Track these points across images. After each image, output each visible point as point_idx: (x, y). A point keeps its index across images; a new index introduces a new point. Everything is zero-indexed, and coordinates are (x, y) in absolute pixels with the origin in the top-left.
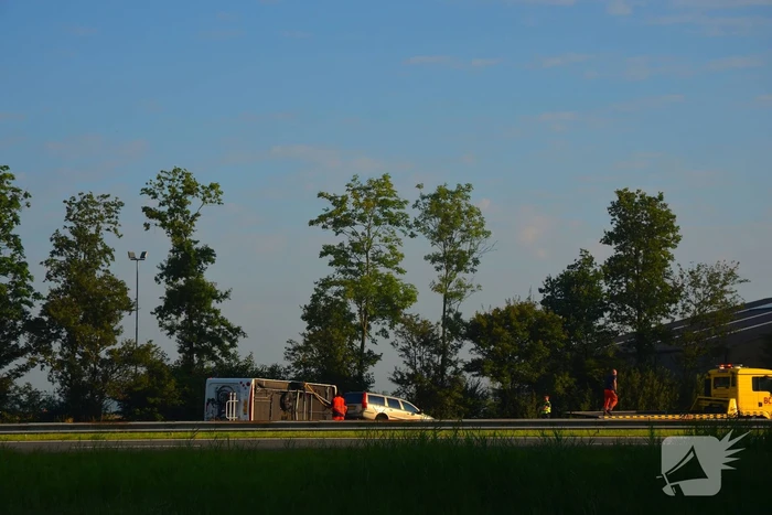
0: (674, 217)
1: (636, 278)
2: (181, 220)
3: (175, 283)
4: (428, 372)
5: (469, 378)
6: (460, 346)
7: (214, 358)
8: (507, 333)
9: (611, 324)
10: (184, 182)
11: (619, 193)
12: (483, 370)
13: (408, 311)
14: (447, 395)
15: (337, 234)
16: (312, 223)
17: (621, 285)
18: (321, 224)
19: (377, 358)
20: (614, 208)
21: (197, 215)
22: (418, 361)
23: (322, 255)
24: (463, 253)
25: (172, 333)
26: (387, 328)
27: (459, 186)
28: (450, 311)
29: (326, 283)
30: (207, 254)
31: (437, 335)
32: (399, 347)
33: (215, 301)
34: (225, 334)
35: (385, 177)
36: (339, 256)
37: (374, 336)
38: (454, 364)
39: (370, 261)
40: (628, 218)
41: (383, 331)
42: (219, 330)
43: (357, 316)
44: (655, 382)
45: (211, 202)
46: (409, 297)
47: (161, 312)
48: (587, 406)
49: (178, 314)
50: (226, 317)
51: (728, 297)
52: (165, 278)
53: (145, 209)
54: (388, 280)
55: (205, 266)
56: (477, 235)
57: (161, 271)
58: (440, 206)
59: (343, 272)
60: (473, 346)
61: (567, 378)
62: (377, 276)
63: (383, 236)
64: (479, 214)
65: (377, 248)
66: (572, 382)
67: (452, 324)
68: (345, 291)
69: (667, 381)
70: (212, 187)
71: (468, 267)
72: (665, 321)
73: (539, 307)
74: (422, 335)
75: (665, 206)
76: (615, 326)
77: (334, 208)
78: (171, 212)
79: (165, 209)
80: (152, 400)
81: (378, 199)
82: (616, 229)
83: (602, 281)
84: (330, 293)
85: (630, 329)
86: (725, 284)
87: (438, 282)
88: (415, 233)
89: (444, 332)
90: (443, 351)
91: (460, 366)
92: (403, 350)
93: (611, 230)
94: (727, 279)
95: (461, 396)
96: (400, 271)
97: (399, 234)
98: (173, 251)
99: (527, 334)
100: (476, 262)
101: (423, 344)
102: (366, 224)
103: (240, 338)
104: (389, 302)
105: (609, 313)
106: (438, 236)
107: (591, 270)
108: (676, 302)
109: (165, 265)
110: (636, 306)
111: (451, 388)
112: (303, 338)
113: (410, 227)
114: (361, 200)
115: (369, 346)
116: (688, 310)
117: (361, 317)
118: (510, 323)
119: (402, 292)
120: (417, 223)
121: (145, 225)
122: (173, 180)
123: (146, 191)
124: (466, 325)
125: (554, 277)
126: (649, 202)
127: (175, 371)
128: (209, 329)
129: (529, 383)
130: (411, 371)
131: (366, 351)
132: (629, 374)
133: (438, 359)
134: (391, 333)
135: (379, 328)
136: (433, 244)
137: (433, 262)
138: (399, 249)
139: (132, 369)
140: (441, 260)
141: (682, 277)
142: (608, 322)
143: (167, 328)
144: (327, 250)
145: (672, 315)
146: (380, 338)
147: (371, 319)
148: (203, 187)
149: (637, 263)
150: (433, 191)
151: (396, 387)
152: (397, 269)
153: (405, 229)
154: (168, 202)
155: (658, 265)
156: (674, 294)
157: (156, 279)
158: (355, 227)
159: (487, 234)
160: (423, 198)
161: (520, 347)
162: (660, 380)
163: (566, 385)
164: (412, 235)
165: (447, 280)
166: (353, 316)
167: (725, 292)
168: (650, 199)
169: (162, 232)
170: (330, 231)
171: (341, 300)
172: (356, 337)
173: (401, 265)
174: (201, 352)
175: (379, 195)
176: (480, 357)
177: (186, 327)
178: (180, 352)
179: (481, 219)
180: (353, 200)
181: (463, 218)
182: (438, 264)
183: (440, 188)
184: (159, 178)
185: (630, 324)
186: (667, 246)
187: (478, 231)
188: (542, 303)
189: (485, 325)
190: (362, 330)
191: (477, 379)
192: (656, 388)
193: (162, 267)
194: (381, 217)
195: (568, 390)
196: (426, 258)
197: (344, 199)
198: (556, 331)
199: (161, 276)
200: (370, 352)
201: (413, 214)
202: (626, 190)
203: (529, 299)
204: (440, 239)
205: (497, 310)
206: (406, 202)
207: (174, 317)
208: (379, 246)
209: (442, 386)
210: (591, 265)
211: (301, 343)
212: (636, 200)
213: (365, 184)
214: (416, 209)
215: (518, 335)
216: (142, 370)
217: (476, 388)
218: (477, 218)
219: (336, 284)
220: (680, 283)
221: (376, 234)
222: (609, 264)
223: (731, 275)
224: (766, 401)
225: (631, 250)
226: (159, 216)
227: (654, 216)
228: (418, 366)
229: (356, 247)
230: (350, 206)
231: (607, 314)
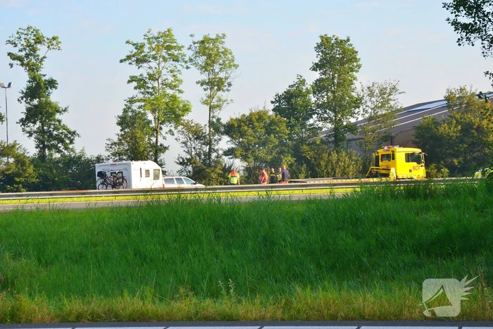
0: (357, 52)
1: (333, 92)
2: (33, 61)
3: (31, 103)
4: (199, 156)
6: (220, 140)
7: (59, 151)
8: (250, 130)
9: (318, 122)
10: (35, 35)
11: (321, 37)
12: (235, 155)
13: (187, 117)
14: (213, 171)
15: (139, 68)
16: (121, 61)
17: (323, 97)
18: (128, 62)
19: (166, 148)
20: (318, 47)
21: (44, 57)
22: (193, 150)
23: (129, 82)
24: (221, 79)
25: (31, 135)
26: (173, 129)
27: (217, 35)
28: (213, 117)
29: (132, 101)
30: (52, 83)
31: (205, 133)
32: (181, 141)
33: (58, 114)
34: (66, 136)
35: (169, 31)
36: (140, 83)
37: (164, 134)
38: (216, 151)
39: (160, 86)
40: (328, 54)
41: (170, 131)
42: (62, 133)
43: (153, 122)
44: (347, 159)
45: (54, 49)
46: (186, 109)
47: (23, 122)
48: (303, 175)
49: (34, 123)
50: (66, 124)
51: (392, 103)
52: (24, 99)
54: (174, 98)
55: (51, 91)
56: (230, 67)
57: (22, 95)
58: (205, 48)
59: (142, 93)
60: (229, 139)
61: (290, 158)
62: (165, 95)
63: (169, 69)
64: (231, 53)
65: (164, 77)
66: (293, 161)
67: (215, 126)
68: (145, 106)
69: (354, 158)
70: (54, 39)
71: (225, 88)
72: (353, 120)
73: (271, 113)
74: (197, 134)
75: (351, 45)
76: (320, 124)
77: (136, 51)
78: (27, 56)
79: (23, 54)
80: (17, 180)
81: (165, 45)
82: (320, 61)
83: (311, 95)
84: (135, 106)
85: (330, 126)
86: (390, 95)
87: (205, 98)
88: (189, 66)
89: (210, 131)
90: (209, 143)
91: (221, 152)
92: (184, 143)
93: (317, 62)
94: (391, 92)
95: (221, 172)
96: (180, 92)
97: (179, 68)
98: (29, 82)
99: (263, 130)
100: (230, 85)
101: (196, 139)
102: (157, 62)
103: (76, 138)
104: (174, 113)
105: (316, 115)
106: (205, 68)
107: (304, 88)
108: (359, 107)
109: (25, 92)
110: (334, 111)
111: (215, 167)
112: (117, 137)
113: (186, 62)
114: (154, 46)
115: (161, 141)
116: (367, 112)
117: (155, 122)
118: (252, 124)
119: (181, 106)
120: (191, 60)
121: (10, 64)
122: (27, 34)
123: (9, 42)
124: (224, 126)
125: (280, 94)
126: (340, 43)
127: (33, 161)
128: (55, 133)
129: (266, 162)
130: (189, 157)
131: (159, 144)
132: (330, 154)
133: (206, 149)
134: (175, 132)
135: (168, 129)
136: (201, 73)
137: (202, 85)
138: (179, 76)
139: (5, 159)
140: (207, 84)
141: (363, 91)
142: (316, 121)
143: (28, 132)
144: (132, 79)
145: (356, 116)
146: (168, 136)
147: (163, 123)
148: (48, 39)
149: (333, 83)
150: (201, 39)
151: (180, 167)
152: (179, 90)
153: (183, 64)
154: (25, 49)
155: (346, 84)
156: (357, 102)
157: (19, 100)
158: (150, 64)
159: (236, 66)
160: (194, 43)
161: (259, 138)
162: (350, 158)
163: (289, 163)
164: (187, 68)
165: (211, 97)
166: (150, 122)
167: (390, 100)
168: (341, 41)
169: (22, 69)
170: (134, 66)
171: (143, 112)
172: (152, 135)
173: (181, 88)
174: (50, 148)
175: (165, 42)
176: (234, 146)
177: (41, 132)
178: (36, 148)
179: (233, 57)
180: (148, 46)
181: (220, 56)
182: (205, 87)
183: (205, 37)
184: (18, 33)
185: (330, 122)
186: (352, 71)
187: (231, 65)
188: (273, 110)
189: (236, 125)
190: (156, 131)
191: (231, 160)
192: (347, 163)
193: (23, 93)
194: (167, 56)
195: (291, 166)
196: (197, 83)
197: (142, 46)
198: (282, 128)
199: (22, 98)
200: (161, 145)
201: (189, 54)
202: (326, 35)
203: (264, 108)
204: (206, 70)
205: (244, 115)
206: (183, 47)
207: (32, 125)
208: (167, 76)
209: (209, 165)
210: (304, 84)
211: (116, 140)
212: (333, 42)
213: (156, 35)
214: (190, 50)
215: (257, 131)
216: (11, 160)
217: (231, 166)
218: (230, 56)
219: (139, 101)
220: (362, 95)
221: (163, 68)
222: (316, 84)
223: (394, 89)
224: (414, 168)
225: (329, 74)
226: (19, 59)
227: (344, 52)
228: (193, 153)
229: (151, 77)
230: (146, 50)
231: (315, 116)
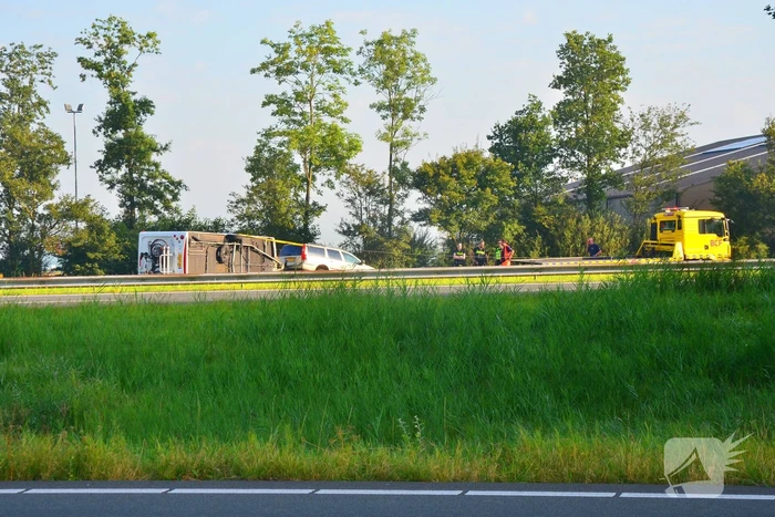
0: (624, 59)
1: (586, 123)
2: (117, 70)
3: (114, 136)
4: (374, 221)
5: (417, 229)
6: (406, 196)
8: (454, 182)
9: (561, 170)
10: (119, 31)
11: (568, 35)
12: (430, 220)
13: (355, 161)
14: (395, 245)
15: (280, 83)
16: (253, 71)
17: (570, 129)
18: (263, 73)
19: (322, 209)
20: (563, 51)
21: (134, 65)
22: (364, 211)
23: (264, 104)
24: (409, 100)
25: (112, 187)
26: (333, 178)
27: (404, 31)
28: (396, 160)
29: (269, 134)
30: (146, 106)
31: (383, 185)
32: (345, 197)
33: (155, 153)
34: (166, 188)
35: (327, 23)
36: (282, 106)
38: (400, 213)
39: (314, 110)
40: (579, 62)
41: (329, 181)
42: (160, 184)
43: (302, 167)
44: (606, 228)
45: (149, 51)
46: (354, 147)
47: (101, 166)
48: (536, 252)
49: (118, 167)
50: (167, 170)
51: (679, 140)
52: (103, 130)
53: (80, 60)
54: (333, 131)
55: (144, 118)
56: (423, 81)
57: (99, 124)
58: (384, 52)
59: (286, 122)
60: (420, 195)
61: (516, 226)
62: (322, 126)
63: (327, 84)
64: (424, 60)
65: (319, 98)
66: (521, 231)
67: (399, 174)
68: (289, 142)
69: (617, 226)
70: (149, 36)
71: (415, 115)
72: (616, 167)
73: (487, 154)
74: (371, 188)
75: (614, 48)
76: (565, 172)
77: (276, 55)
78: (108, 62)
79: (101, 59)
80: (91, 255)
81: (322, 47)
82: (566, 73)
83: (551, 127)
84: (274, 143)
85: (579, 175)
86: (676, 127)
87: (384, 131)
88: (359, 80)
89: (391, 182)
90: (390, 202)
91: (407, 216)
92: (349, 201)
93: (560, 74)
94: (677, 121)
95: (408, 247)
96: (344, 120)
97: (343, 82)
98: (111, 103)
99: (475, 182)
100: (422, 109)
101: (369, 194)
102: (310, 72)
103: (182, 192)
104: (333, 153)
105: (558, 159)
106: (384, 83)
107: (540, 115)
108: (626, 147)
109: (103, 118)
110: (587, 152)
111: (398, 239)
112: (246, 190)
113: (354, 74)
114: (304, 47)
115: (314, 197)
116: (638, 154)
117: (305, 168)
118: (457, 172)
119: (346, 142)
120: (362, 71)
121: (81, 76)
122: (108, 29)
123: (80, 40)
124: (413, 174)
125: (502, 124)
126: (597, 45)
127: (115, 227)
128: (150, 183)
129: (478, 231)
130: (357, 222)
131: (311, 203)
132: (579, 220)
133: (385, 210)
134: (336, 183)
135: (325, 179)
136: (378, 92)
137: (379, 109)
138: (343, 97)
139: (72, 224)
140: (388, 108)
141: (632, 120)
142: (557, 168)
143: (108, 182)
144: (269, 100)
145: (622, 160)
146: (326, 190)
147: (317, 169)
148: (140, 37)
149: (586, 107)
150: (378, 37)
151: (343, 239)
152: (342, 118)
153: (349, 76)
154: (104, 52)
155: (606, 109)
156: (624, 138)
157: (94, 132)
158: (298, 76)
159: (433, 81)
160: (367, 44)
161: (468, 195)
162: (611, 226)
163: (516, 233)
164: (357, 83)
165: (393, 129)
166: (298, 167)
167: (676, 134)
168: (599, 41)
169: (100, 83)
170: (273, 80)
171: (286, 151)
172: (301, 187)
173: (345, 114)
174: (142, 207)
175: (322, 42)
176: (428, 206)
177: (128, 181)
178: (121, 206)
179: (428, 65)
180: (296, 47)
181: (408, 64)
182: (384, 113)
183: (384, 34)
184: (94, 27)
185: (580, 170)
186: (616, 89)
187: (425, 78)
188: (490, 150)
189: (431, 174)
190: (306, 181)
191: (424, 228)
192: (606, 234)
193: (101, 121)
194: (324, 65)
195: (517, 237)
196: (372, 106)
197: (287, 48)
198: (504, 179)
199: (99, 129)
200: (314, 204)
201: (358, 62)
202: (574, 32)
203: (477, 146)
204: (385, 87)
205: (444, 158)
206: (349, 49)
207: (114, 170)
208: (322, 94)
209: (389, 236)
210: (539, 110)
211: (244, 196)
212: (585, 43)
213: (308, 31)
214: (361, 55)
215: (465, 183)
216: (82, 225)
217: (424, 238)
218: (423, 64)
219: (280, 134)
220: (631, 126)
221: (318, 82)
222: (558, 109)
223: (682, 117)
224: (713, 243)
225: (580, 94)
226: (96, 67)
227: (603, 60)
228: (364, 217)
229: (299, 96)
230: (292, 54)
231: (556, 160)
